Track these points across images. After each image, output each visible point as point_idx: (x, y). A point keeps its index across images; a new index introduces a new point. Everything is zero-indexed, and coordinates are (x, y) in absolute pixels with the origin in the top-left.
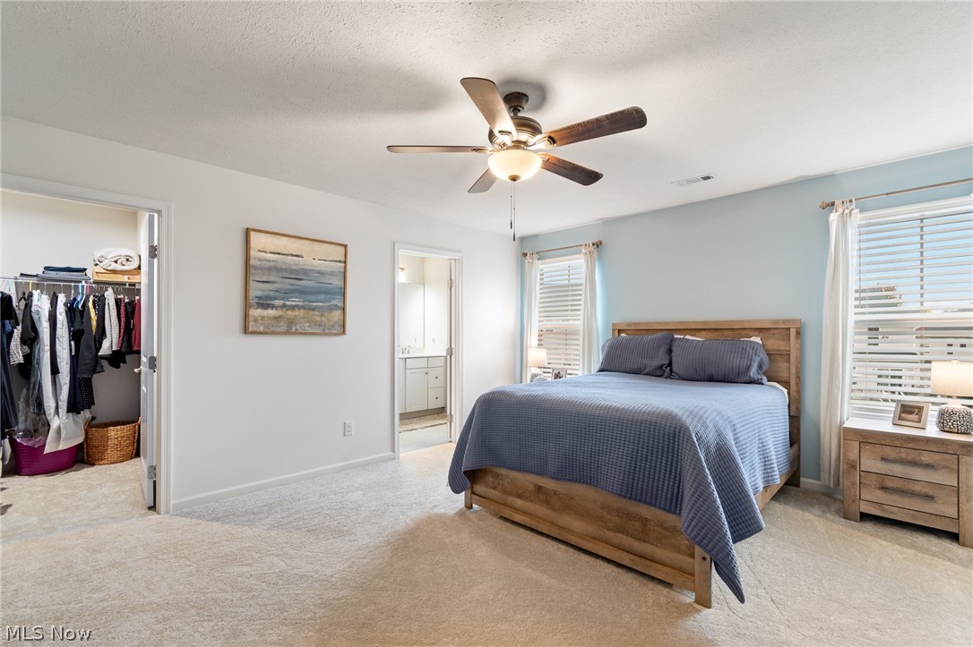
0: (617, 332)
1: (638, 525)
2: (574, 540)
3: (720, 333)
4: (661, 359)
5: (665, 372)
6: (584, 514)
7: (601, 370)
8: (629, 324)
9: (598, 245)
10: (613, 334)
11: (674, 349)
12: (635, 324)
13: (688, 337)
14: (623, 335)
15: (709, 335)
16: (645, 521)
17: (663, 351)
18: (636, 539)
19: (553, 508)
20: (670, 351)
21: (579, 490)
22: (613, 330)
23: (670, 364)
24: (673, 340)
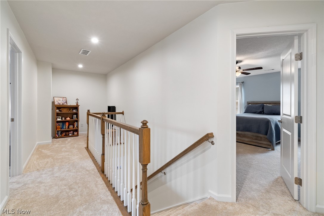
0: (248, 104)
1: (260, 138)
2: (246, 142)
3: (276, 104)
4: (261, 110)
5: (261, 113)
6: (248, 137)
7: (245, 113)
8: (252, 102)
9: (243, 82)
10: (247, 104)
11: (264, 108)
12: (253, 102)
13: (267, 105)
14: (250, 104)
15: (273, 104)
16: (261, 137)
17: (261, 108)
18: (260, 141)
19: (241, 137)
20: (263, 108)
21: (247, 133)
22: (247, 103)
23: (263, 111)
24: (264, 106)
